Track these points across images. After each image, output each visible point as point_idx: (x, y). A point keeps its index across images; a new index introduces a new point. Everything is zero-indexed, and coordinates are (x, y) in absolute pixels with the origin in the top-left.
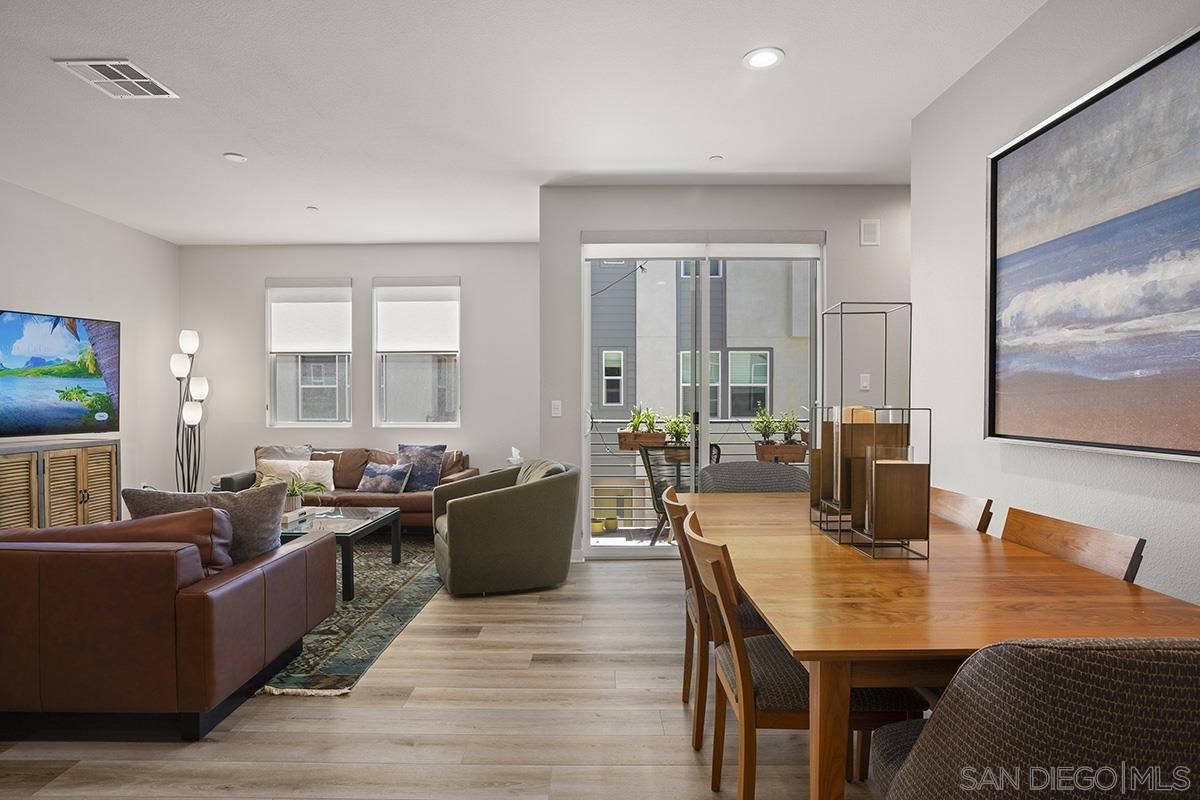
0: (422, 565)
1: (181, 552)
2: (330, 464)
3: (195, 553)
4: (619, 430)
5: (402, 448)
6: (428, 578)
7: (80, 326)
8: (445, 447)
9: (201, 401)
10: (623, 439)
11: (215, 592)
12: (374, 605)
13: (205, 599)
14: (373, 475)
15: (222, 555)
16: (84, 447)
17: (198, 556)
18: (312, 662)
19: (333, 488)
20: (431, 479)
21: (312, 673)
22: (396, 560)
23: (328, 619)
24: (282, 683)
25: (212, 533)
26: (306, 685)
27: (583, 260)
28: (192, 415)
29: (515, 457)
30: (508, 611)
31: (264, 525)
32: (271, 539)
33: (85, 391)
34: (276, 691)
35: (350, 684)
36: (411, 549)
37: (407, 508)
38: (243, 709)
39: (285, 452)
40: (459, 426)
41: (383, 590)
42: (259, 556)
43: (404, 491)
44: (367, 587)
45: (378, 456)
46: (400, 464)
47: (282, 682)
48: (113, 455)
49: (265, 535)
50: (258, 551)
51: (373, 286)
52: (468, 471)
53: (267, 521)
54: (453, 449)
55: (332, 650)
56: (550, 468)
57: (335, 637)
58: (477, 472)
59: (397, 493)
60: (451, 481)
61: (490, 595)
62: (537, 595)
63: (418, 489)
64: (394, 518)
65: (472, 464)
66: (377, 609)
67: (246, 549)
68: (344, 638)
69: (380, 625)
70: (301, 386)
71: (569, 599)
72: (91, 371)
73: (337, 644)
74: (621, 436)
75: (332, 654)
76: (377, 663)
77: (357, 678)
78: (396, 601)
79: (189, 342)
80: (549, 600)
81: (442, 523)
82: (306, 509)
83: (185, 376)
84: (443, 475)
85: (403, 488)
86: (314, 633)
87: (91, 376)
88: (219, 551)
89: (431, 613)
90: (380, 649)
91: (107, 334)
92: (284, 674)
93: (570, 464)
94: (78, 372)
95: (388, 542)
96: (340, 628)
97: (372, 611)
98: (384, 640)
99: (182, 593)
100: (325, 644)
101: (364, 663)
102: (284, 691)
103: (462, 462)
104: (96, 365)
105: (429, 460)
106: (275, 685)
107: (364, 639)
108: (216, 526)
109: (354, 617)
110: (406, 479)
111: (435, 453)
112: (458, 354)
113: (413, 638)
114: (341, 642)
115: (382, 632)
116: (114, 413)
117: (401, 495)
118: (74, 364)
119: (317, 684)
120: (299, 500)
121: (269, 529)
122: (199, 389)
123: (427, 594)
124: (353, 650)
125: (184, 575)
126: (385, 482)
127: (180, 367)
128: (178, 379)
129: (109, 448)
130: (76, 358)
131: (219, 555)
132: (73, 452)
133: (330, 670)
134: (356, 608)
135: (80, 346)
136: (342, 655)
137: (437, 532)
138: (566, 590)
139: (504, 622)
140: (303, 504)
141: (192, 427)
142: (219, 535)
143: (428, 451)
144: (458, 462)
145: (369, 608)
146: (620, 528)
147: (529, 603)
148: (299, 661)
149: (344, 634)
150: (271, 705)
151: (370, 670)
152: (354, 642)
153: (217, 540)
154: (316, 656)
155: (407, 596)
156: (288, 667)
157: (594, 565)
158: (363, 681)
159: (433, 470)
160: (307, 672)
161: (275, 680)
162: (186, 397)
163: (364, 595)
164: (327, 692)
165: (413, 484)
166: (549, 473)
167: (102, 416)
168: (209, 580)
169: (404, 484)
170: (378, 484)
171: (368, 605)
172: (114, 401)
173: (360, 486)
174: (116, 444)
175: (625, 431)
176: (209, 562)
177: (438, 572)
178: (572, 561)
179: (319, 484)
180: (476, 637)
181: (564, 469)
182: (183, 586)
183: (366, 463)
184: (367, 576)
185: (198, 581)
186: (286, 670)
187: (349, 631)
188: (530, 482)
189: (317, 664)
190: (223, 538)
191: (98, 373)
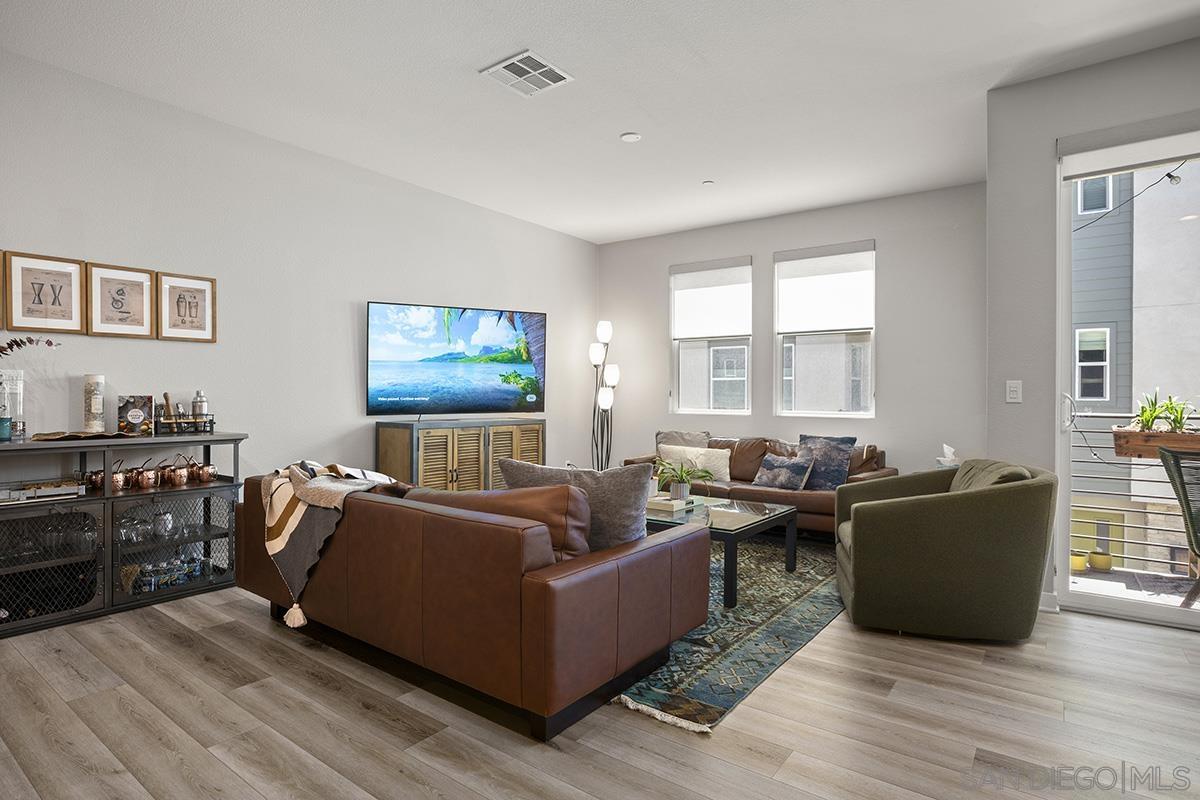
0: (820, 578)
1: (528, 531)
2: (727, 452)
3: (546, 533)
4: (1115, 428)
5: (803, 438)
6: (826, 597)
7: (517, 317)
8: (853, 441)
9: (613, 387)
10: (1122, 441)
11: (558, 583)
12: (757, 619)
13: (546, 588)
14: (771, 467)
15: (578, 539)
16: (518, 424)
17: (548, 537)
18: (676, 678)
19: (728, 479)
20: (837, 476)
21: (675, 692)
22: (791, 568)
23: (704, 626)
24: (639, 696)
25: (568, 513)
26: (664, 707)
27: (1059, 178)
28: (605, 400)
29: (948, 458)
30: (934, 665)
31: (626, 511)
32: (633, 527)
33: (520, 375)
34: (632, 705)
35: (713, 721)
36: (810, 557)
37: (804, 508)
38: (597, 717)
39: (683, 439)
40: (873, 416)
41: (771, 602)
42: (618, 546)
43: (804, 489)
44: (753, 595)
45: (777, 446)
46: (802, 456)
47: (640, 694)
48: (538, 433)
49: (627, 523)
50: (620, 539)
51: (775, 261)
52: (884, 471)
53: (629, 506)
54: (863, 443)
55: (701, 668)
56: (1006, 471)
57: (706, 650)
58: (896, 472)
59: (795, 490)
60: (861, 480)
61: (909, 635)
62: (981, 650)
63: (820, 487)
64: (789, 518)
65: (890, 463)
66: (760, 625)
67: (604, 536)
68: (717, 654)
69: (761, 646)
70: (712, 379)
71: (1037, 667)
72: (524, 358)
73: (708, 661)
74: (1117, 436)
75: (701, 672)
76: (749, 699)
77: (722, 714)
78: (785, 619)
79: (605, 330)
80: (1002, 661)
81: (846, 530)
82: (693, 498)
83: (601, 363)
84: (851, 472)
85: (803, 485)
86: (686, 640)
87: (524, 362)
88: (574, 534)
89: (827, 644)
90: (757, 681)
91: (535, 324)
92: (644, 685)
93: (1039, 468)
94: (514, 359)
95: (783, 544)
96: (715, 642)
97: (754, 626)
98: (764, 668)
99: (527, 578)
100: (695, 658)
101: (733, 697)
102: (640, 707)
103: (875, 459)
104: (528, 352)
105: (834, 454)
106: (633, 697)
107: (739, 661)
108: (571, 506)
109: (732, 630)
110: (807, 474)
111: (842, 446)
112: (872, 332)
113: (801, 676)
114: (712, 659)
115: (762, 658)
116: (540, 394)
117: (800, 492)
118: (512, 352)
119: (676, 708)
120: (687, 487)
121: (630, 516)
122: (612, 375)
123: (823, 617)
124: (725, 675)
125: (530, 557)
126: (783, 476)
127: (597, 355)
128: (595, 366)
129: (537, 427)
130: (513, 347)
131: (573, 539)
132: (510, 428)
133: (693, 693)
134: (738, 619)
135: (517, 336)
136: (711, 677)
137: (840, 541)
138: (1029, 650)
139: (930, 681)
140: (692, 493)
141: (605, 411)
142: (574, 516)
143: (833, 443)
144: (871, 458)
145: (751, 622)
146: (1116, 569)
147: (970, 663)
148: (662, 673)
149: (717, 649)
150: (625, 721)
151: (740, 707)
152: (727, 663)
153: (572, 522)
154: (683, 670)
155: (798, 615)
156: (651, 677)
157: (1077, 620)
158: (729, 720)
159: (839, 466)
160: (669, 689)
161: (634, 689)
162: (600, 383)
163: (749, 604)
164: (684, 723)
165: (815, 481)
166: (1005, 479)
167: (531, 398)
168: (560, 566)
169: (805, 480)
170: (775, 478)
171: (751, 618)
172: (541, 385)
173: (756, 479)
174: (543, 422)
175: (1128, 428)
176: (561, 545)
177: (838, 591)
178: (1040, 608)
179: (707, 472)
180: (886, 695)
181: (1028, 474)
182: (530, 569)
183: (764, 454)
184: (755, 582)
185: (546, 565)
186: (647, 680)
187: (724, 647)
188: (972, 489)
189: (681, 681)
190: (579, 520)
191: (529, 360)
